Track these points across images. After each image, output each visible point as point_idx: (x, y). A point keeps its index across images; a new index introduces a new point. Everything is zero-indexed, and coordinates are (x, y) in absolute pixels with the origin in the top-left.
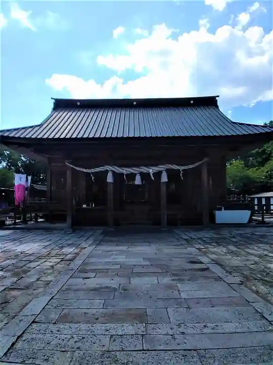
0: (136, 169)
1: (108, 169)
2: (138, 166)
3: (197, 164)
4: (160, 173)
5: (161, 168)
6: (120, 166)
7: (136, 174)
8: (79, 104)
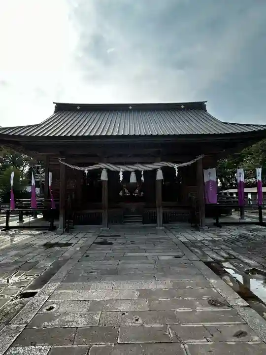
0: (130, 166)
1: (102, 167)
2: (133, 164)
3: (193, 162)
4: (155, 171)
5: (157, 165)
6: (115, 164)
7: (130, 172)
8: (78, 108)
